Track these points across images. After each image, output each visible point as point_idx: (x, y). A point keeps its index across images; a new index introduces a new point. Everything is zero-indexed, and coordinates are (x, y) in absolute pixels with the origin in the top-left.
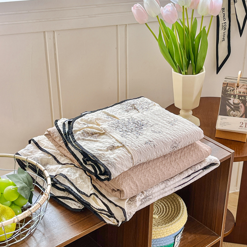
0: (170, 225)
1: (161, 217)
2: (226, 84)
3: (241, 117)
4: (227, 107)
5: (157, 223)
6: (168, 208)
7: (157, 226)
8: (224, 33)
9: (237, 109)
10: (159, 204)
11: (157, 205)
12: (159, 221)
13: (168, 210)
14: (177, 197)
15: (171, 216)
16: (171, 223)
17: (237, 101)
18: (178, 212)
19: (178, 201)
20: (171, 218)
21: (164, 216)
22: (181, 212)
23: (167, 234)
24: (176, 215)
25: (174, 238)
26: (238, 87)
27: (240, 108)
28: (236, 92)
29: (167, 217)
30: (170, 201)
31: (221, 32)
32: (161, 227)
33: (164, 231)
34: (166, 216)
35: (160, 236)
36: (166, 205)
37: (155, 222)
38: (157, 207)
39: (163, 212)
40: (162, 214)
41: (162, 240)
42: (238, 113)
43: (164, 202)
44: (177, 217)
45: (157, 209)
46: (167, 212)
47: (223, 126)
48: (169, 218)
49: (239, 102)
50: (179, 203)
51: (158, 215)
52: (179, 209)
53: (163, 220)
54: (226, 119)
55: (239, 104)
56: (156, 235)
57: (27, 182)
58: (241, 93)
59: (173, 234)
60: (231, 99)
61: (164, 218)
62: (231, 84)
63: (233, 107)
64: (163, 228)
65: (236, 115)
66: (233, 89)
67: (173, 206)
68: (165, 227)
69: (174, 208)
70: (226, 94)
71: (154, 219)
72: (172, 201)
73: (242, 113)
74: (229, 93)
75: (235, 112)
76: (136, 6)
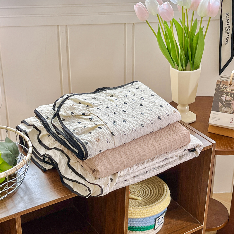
0: (150, 206)
1: (144, 199)
2: (220, 82)
3: (232, 113)
4: (220, 103)
6: (152, 192)
7: (138, 206)
8: (228, 37)
9: (229, 105)
10: (145, 188)
11: (143, 189)
12: (141, 203)
13: (152, 194)
16: (152, 205)
17: (229, 98)
18: (161, 196)
19: (163, 187)
21: (148, 199)
22: (164, 196)
23: (147, 214)
25: (154, 220)
26: (230, 85)
27: (231, 105)
28: (229, 89)
29: (149, 200)
30: (156, 186)
31: (224, 35)
32: (142, 207)
33: (143, 211)
34: (149, 199)
35: (140, 216)
36: (152, 189)
37: (138, 203)
38: (143, 191)
39: (147, 196)
40: (146, 197)
41: (143, 221)
42: (229, 110)
43: (150, 186)
44: (159, 200)
45: (143, 193)
46: (151, 196)
47: (214, 121)
48: (151, 201)
49: (231, 99)
50: (163, 189)
51: (142, 197)
52: (162, 194)
53: (145, 202)
54: (217, 114)
55: (231, 101)
56: (136, 215)
57: (13, 151)
58: (233, 91)
59: (154, 216)
60: (223, 97)
61: (147, 200)
62: (225, 82)
63: (224, 104)
64: (143, 209)
65: (227, 112)
66: (226, 87)
67: (158, 191)
68: (145, 208)
69: (159, 192)
70: (219, 91)
71: (137, 201)
72: (157, 187)
73: (233, 110)
74: (222, 90)
75: (226, 108)
76: (138, 4)
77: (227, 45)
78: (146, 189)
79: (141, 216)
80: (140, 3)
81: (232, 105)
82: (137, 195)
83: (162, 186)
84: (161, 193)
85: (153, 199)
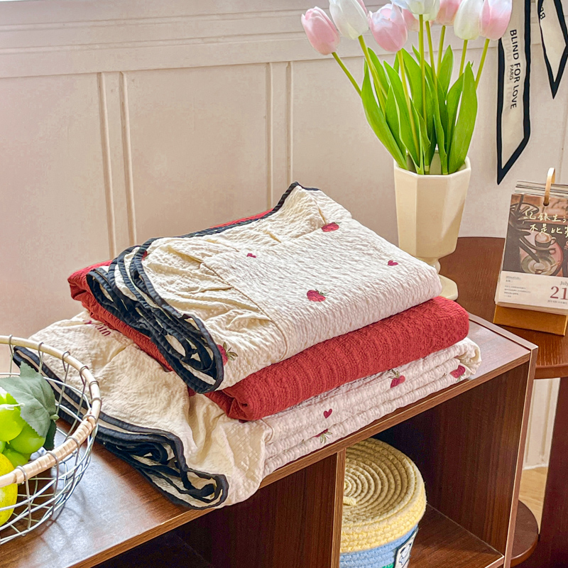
1: (362, 502)
2: (519, 199)
3: (554, 274)
4: (522, 251)
5: (353, 515)
6: (379, 482)
7: (354, 522)
8: (516, 89)
9: (545, 255)
10: (358, 473)
11: (354, 476)
12: (358, 512)
13: (380, 487)
14: (403, 457)
15: (386, 501)
16: (388, 516)
17: (543, 237)
18: (405, 491)
19: (404, 467)
20: (388, 506)
21: (372, 501)
22: (412, 490)
23: (376, 540)
24: (400, 499)
25: (393, 554)
26: (546, 204)
27: (550, 254)
28: (543, 216)
29: (376, 503)
30: (385, 466)
31: (508, 85)
33: (369, 534)
34: (375, 501)
35: (360, 547)
36: (376, 476)
37: (349, 514)
38: (355, 481)
39: (368, 492)
40: (365, 497)
41: (366, 557)
42: (547, 266)
43: (370, 469)
44: (402, 502)
45: (355, 486)
46: (379, 492)
47: (511, 295)
48: (382, 505)
49: (550, 240)
50: (406, 472)
52: (406, 485)
53: (368, 508)
54: (518, 278)
56: (351, 543)
58: (553, 219)
59: (392, 543)
60: (529, 234)
61: (372, 504)
63: (534, 251)
65: (543, 271)
66: (535, 209)
68: (372, 524)
70: (517, 221)
71: (346, 507)
72: (389, 468)
73: (556, 267)
74: (525, 218)
75: (539, 262)
76: (311, 12)
77: (514, 109)
78: (362, 477)
79: (362, 545)
80: (316, 10)
81: (553, 254)
83: (401, 466)
84: (402, 483)
85: (384, 499)
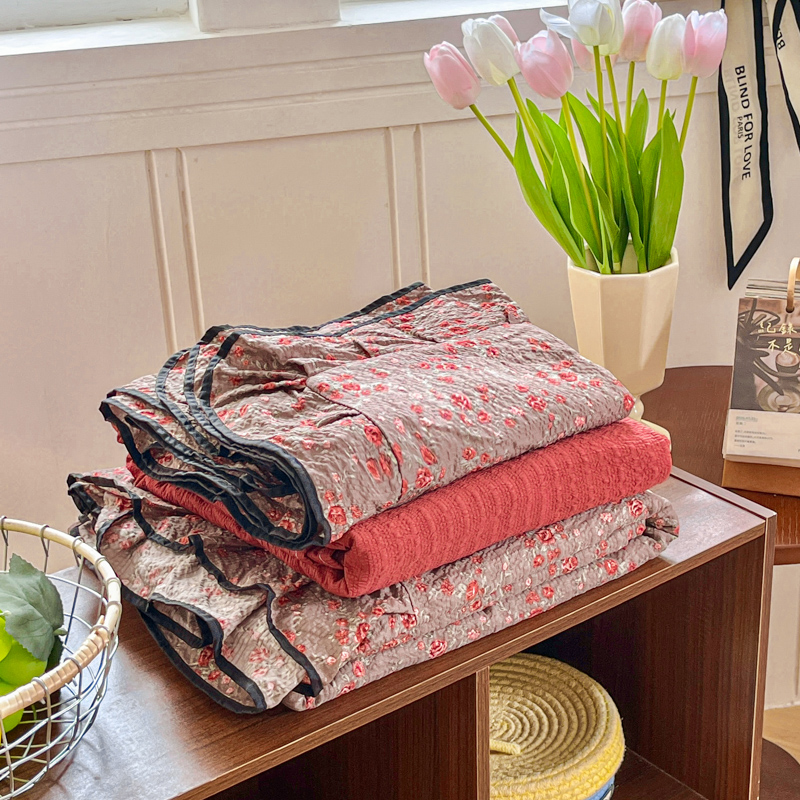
0: (559, 773)
1: (530, 749)
2: (751, 304)
4: (758, 380)
5: (515, 769)
6: (556, 720)
7: (515, 778)
8: (748, 151)
9: (791, 384)
10: (525, 709)
11: (519, 713)
12: (522, 764)
13: (556, 727)
14: (590, 683)
15: (565, 746)
16: (565, 768)
17: (788, 358)
18: (591, 731)
19: (591, 697)
20: (565, 754)
21: (543, 747)
22: (602, 731)
24: (584, 743)
28: (787, 328)
29: (550, 750)
30: (563, 697)
31: (737, 146)
32: (529, 779)
33: (537, 794)
34: (548, 748)
36: (551, 711)
37: (510, 766)
38: (521, 720)
39: (539, 735)
40: (534, 742)
42: (794, 400)
43: (543, 702)
44: (586, 748)
45: (520, 726)
46: (554, 734)
47: (745, 444)
48: (558, 752)
50: (595, 704)
51: (521, 744)
53: (537, 758)
54: (754, 419)
55: (797, 367)
60: (768, 354)
61: (543, 752)
62: (768, 303)
63: (775, 379)
64: (533, 785)
66: (775, 318)
67: (574, 713)
68: (541, 780)
69: (579, 719)
71: (506, 757)
72: (571, 699)
74: (760, 331)
75: (783, 395)
76: (437, 49)
77: (747, 179)
78: (531, 713)
80: (444, 46)
82: (502, 736)
83: (586, 696)
84: (588, 721)
85: (562, 744)
